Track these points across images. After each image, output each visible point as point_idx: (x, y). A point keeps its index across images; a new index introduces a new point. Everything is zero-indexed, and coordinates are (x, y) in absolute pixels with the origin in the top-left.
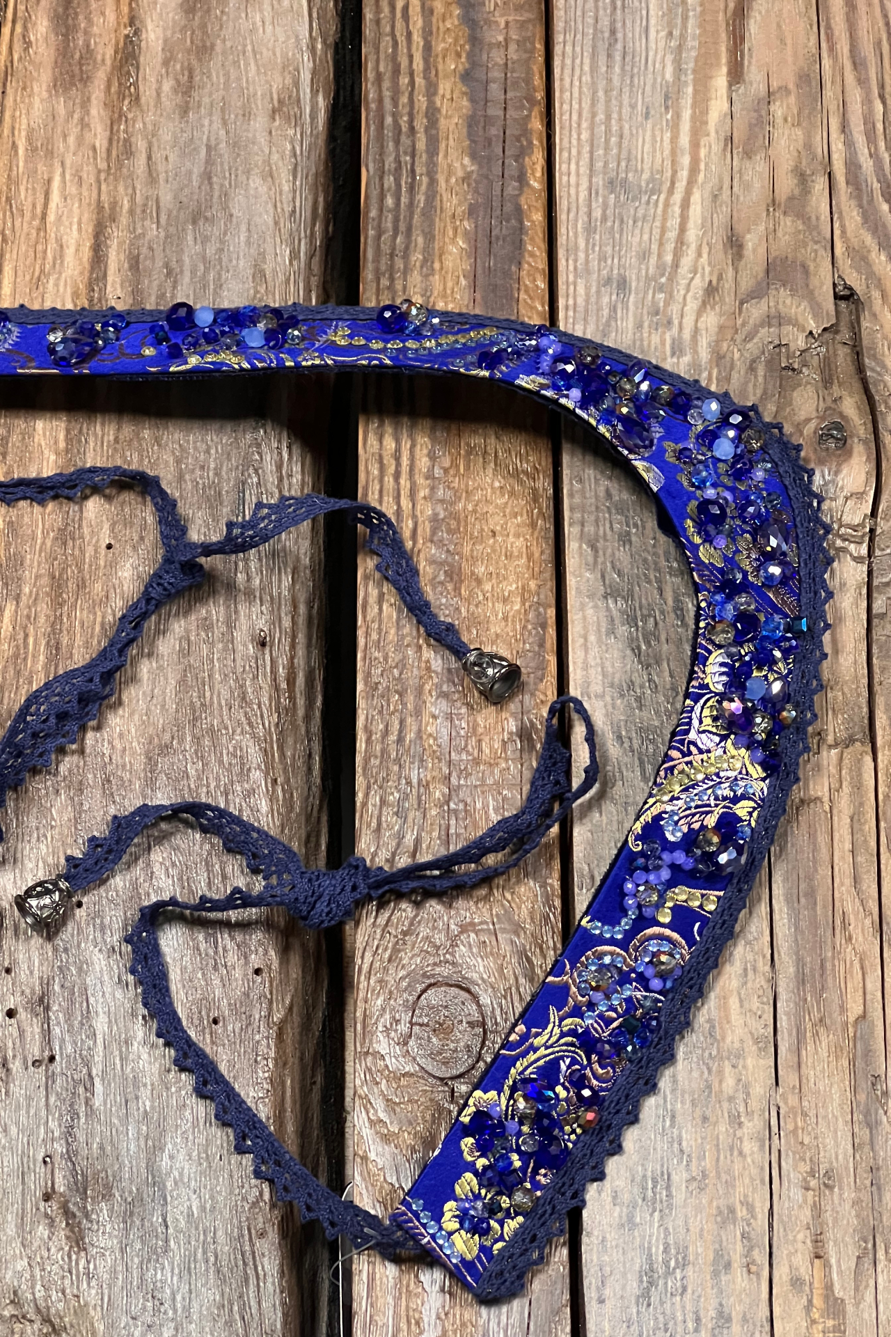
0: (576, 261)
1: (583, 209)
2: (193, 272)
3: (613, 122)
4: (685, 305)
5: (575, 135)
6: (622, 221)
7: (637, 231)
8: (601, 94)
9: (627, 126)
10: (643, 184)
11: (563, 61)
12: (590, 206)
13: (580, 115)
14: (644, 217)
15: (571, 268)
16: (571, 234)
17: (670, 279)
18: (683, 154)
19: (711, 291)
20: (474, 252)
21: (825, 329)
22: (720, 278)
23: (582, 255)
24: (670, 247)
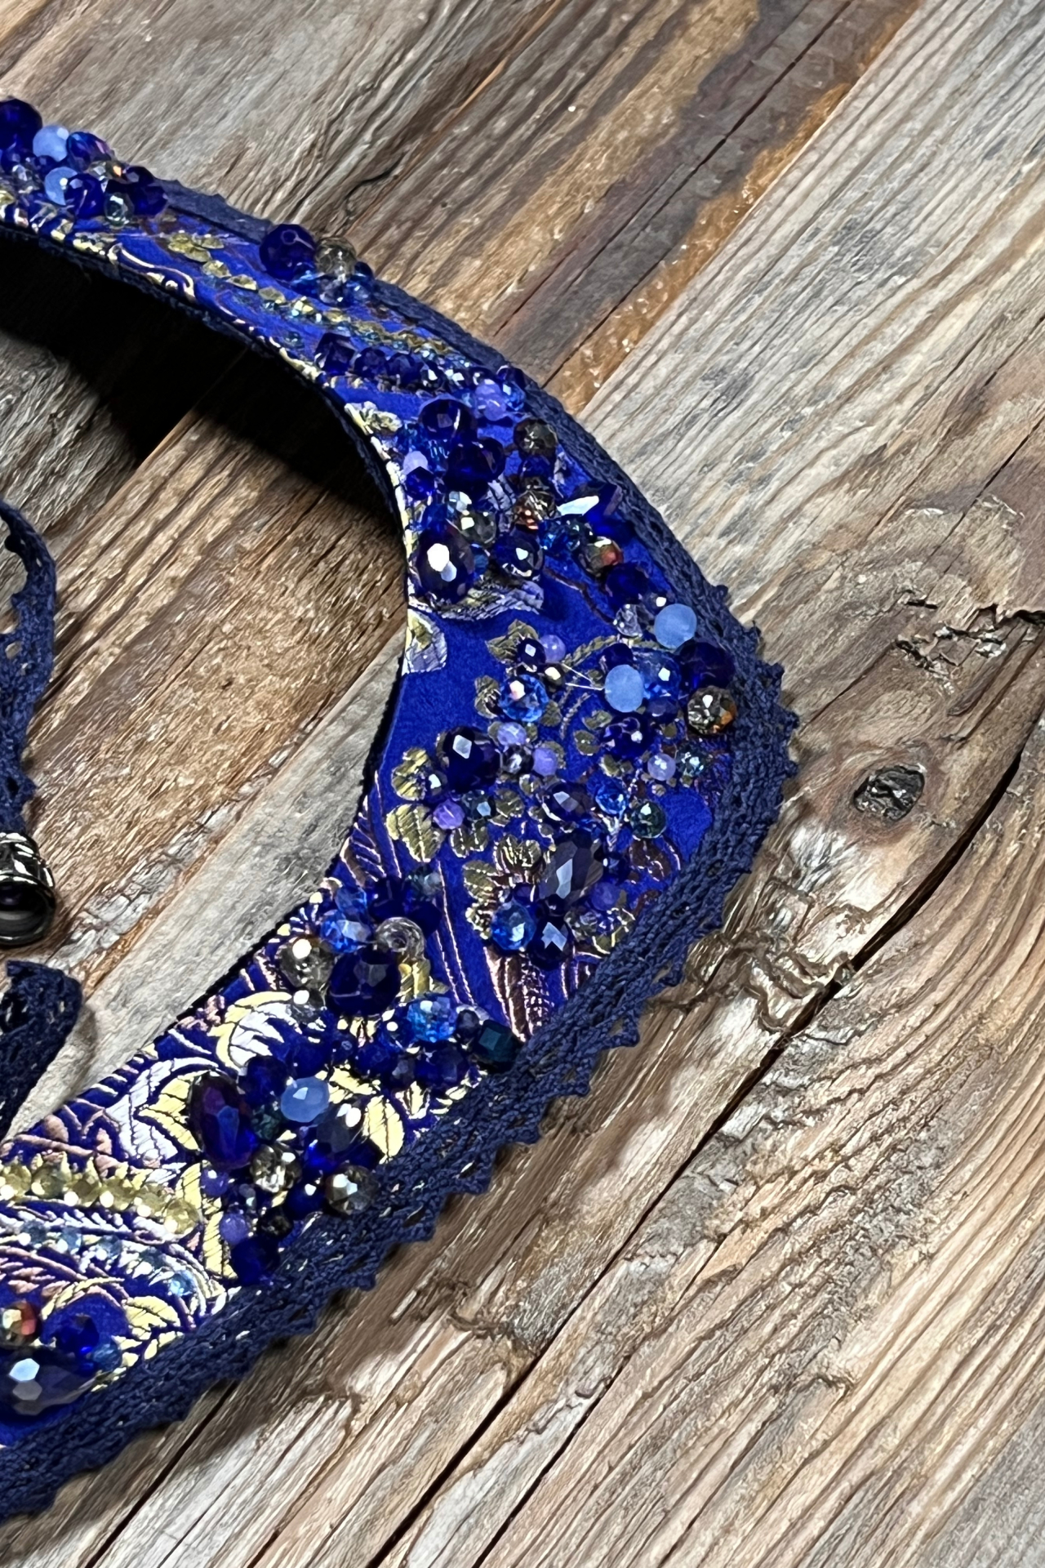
0: (693, 322)
1: (772, 249)
3: (929, 141)
4: (811, 464)
5: (850, 136)
6: (816, 295)
7: (829, 319)
8: (943, 92)
9: (946, 155)
10: (898, 253)
11: (923, 21)
12: (786, 249)
13: (884, 110)
14: (861, 301)
15: (677, 329)
16: (720, 278)
17: (820, 416)
18: (1002, 233)
19: (874, 461)
22: (905, 450)
23: (710, 316)
24: (861, 366)
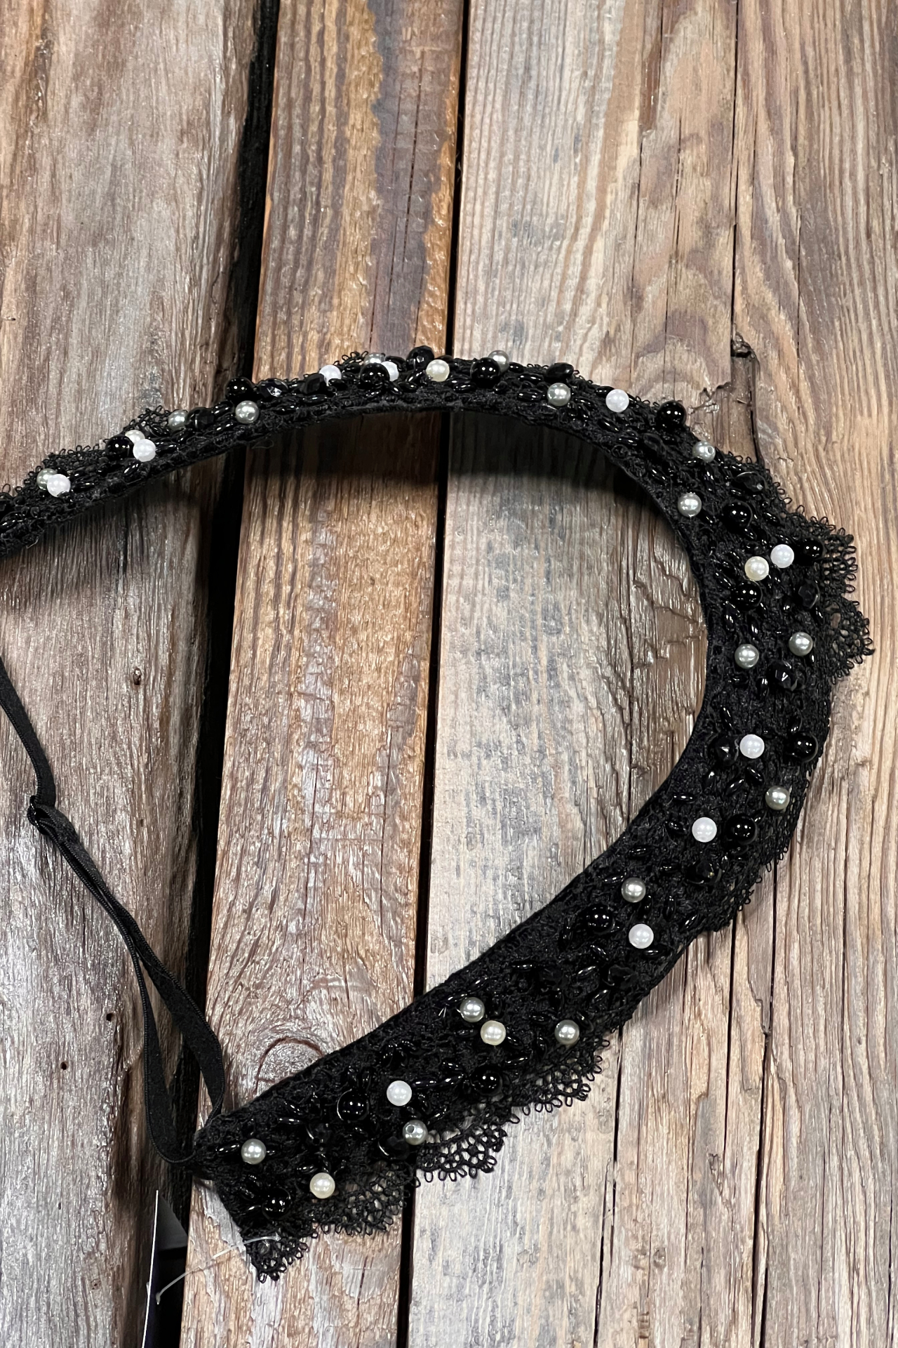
0: (474, 304)
1: (485, 252)
2: (91, 295)
3: (521, 163)
4: (581, 354)
5: (482, 176)
6: (523, 266)
7: (538, 277)
8: (511, 133)
9: (535, 169)
10: (547, 229)
11: (475, 97)
12: (492, 248)
13: (489, 153)
14: (546, 263)
15: (469, 311)
16: (471, 276)
17: (568, 328)
18: (589, 200)
19: (608, 342)
20: (373, 291)
21: (719, 387)
22: (618, 329)
23: (480, 299)
24: (569, 294)
